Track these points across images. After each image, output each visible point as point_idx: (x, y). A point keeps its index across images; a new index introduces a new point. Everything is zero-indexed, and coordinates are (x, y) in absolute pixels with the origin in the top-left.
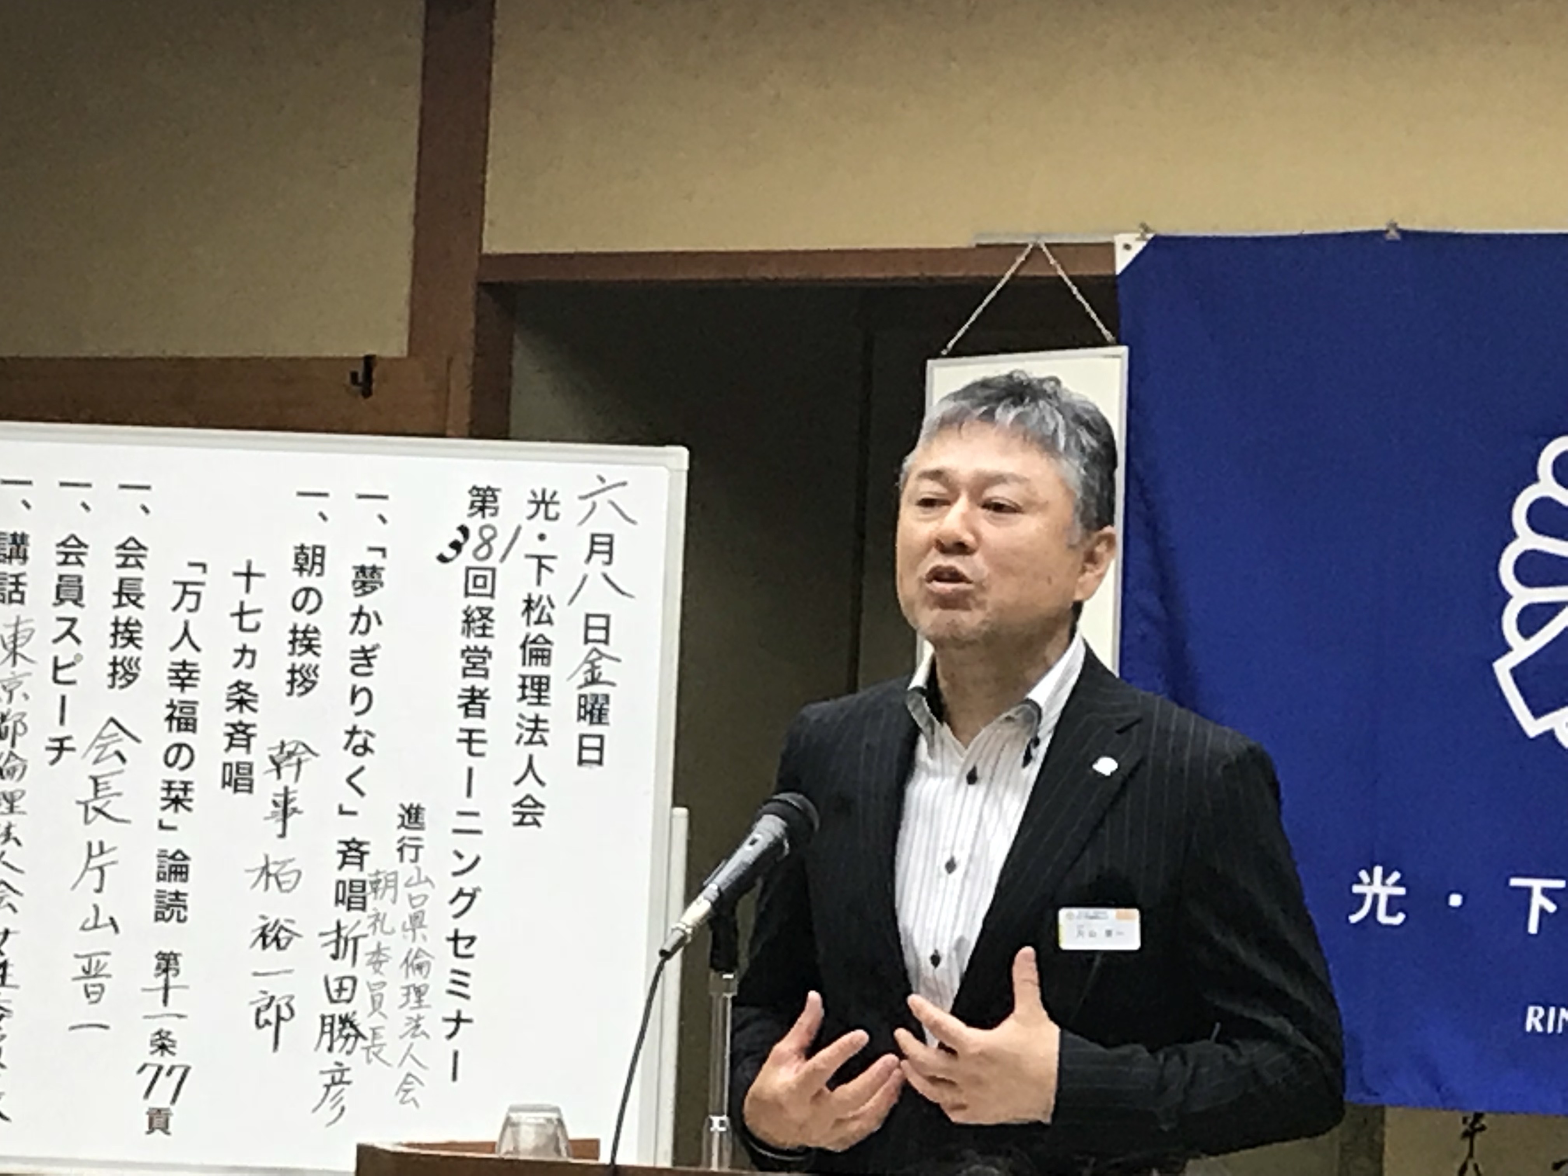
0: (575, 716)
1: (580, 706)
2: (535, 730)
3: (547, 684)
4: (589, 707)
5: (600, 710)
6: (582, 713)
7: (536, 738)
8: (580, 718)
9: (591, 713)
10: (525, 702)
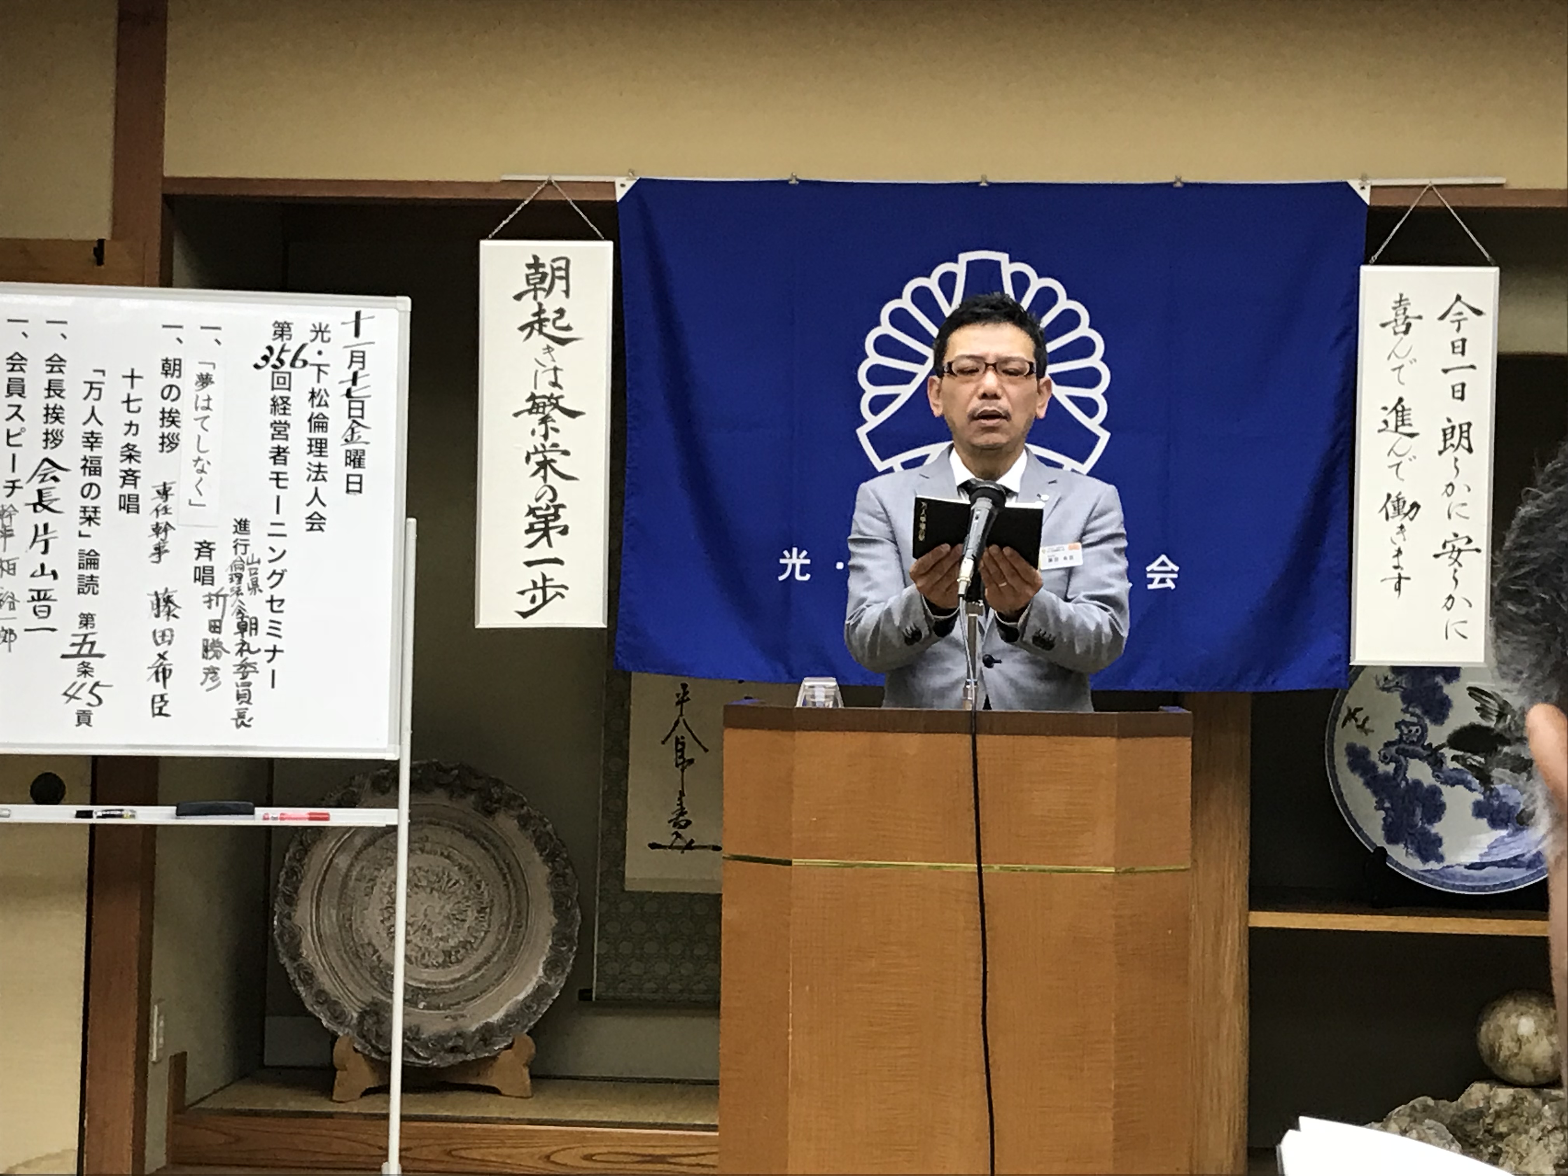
0: (344, 463)
1: (347, 457)
2: (318, 472)
3: (326, 443)
4: (352, 458)
5: (360, 459)
6: (348, 461)
7: (320, 477)
8: (347, 464)
9: (354, 461)
10: (311, 455)
